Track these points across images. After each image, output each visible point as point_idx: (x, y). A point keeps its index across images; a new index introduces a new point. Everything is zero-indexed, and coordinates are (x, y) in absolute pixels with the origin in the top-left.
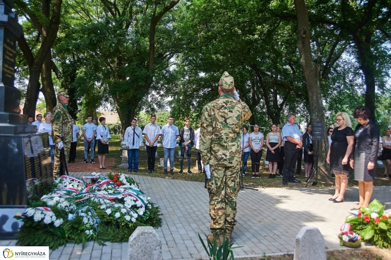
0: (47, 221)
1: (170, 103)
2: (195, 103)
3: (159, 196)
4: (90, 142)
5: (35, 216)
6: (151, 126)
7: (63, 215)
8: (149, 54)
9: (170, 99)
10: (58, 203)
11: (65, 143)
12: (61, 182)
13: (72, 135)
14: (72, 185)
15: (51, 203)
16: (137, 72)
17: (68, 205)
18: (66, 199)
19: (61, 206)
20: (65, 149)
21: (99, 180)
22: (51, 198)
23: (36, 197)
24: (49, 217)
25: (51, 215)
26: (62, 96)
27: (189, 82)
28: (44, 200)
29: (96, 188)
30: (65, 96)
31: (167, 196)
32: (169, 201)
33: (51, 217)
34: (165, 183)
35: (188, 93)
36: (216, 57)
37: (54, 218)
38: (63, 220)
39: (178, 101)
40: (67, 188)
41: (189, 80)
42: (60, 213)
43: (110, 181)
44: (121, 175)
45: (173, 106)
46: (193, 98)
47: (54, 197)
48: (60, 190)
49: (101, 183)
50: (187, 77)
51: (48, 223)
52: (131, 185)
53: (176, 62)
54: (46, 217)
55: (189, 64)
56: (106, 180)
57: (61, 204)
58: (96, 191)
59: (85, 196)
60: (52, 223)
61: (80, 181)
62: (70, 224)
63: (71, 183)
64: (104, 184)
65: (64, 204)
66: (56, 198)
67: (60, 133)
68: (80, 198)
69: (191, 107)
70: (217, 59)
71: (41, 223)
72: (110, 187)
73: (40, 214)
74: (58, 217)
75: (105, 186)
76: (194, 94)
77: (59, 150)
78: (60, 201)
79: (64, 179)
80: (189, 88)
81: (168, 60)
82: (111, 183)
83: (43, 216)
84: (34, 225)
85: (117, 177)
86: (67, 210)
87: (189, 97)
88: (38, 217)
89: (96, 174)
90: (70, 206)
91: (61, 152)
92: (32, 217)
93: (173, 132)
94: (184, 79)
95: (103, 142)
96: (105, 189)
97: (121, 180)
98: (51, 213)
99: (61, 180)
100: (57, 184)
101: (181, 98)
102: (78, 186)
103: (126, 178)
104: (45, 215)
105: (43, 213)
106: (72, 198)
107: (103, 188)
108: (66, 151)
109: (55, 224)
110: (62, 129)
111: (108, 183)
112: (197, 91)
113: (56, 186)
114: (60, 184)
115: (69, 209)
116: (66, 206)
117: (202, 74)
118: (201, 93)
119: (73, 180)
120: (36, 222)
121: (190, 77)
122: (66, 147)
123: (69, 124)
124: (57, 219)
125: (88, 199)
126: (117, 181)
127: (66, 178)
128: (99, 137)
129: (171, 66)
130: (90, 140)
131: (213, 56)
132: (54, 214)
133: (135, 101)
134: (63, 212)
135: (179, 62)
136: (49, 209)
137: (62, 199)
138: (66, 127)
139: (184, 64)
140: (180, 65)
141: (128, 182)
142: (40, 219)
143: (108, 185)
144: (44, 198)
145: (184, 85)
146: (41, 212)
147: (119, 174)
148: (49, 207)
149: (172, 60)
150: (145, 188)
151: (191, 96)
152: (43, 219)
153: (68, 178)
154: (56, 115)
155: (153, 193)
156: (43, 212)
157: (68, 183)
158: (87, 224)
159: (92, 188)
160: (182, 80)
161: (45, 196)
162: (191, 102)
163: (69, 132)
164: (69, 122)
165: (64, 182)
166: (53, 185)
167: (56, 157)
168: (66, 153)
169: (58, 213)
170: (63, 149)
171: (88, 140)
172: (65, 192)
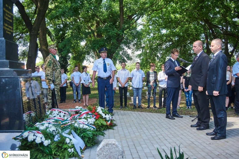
0: (38, 141)
1: (140, 56)
2: (159, 55)
3: (129, 125)
4: (78, 86)
5: (29, 137)
6: (122, 71)
7: (51, 137)
8: (119, 16)
9: (139, 52)
10: (47, 128)
11: (55, 85)
12: (51, 113)
13: (61, 78)
14: (60, 116)
15: (42, 128)
16: (109, 32)
17: (55, 129)
18: (54, 125)
19: (49, 130)
20: (56, 90)
21: (80, 112)
22: (42, 124)
23: (31, 125)
24: (39, 138)
25: (41, 137)
26: (52, 49)
27: (154, 38)
28: (37, 126)
29: (78, 117)
30: (54, 48)
31: (135, 124)
32: (136, 128)
33: (41, 138)
34: (134, 115)
35: (153, 47)
36: (174, 15)
37: (44, 139)
38: (51, 141)
39: (146, 54)
40: (56, 118)
41: (154, 37)
42: (48, 135)
43: (89, 112)
44: (98, 107)
45: (141, 58)
46: (157, 51)
47: (44, 124)
48: (50, 119)
49: (82, 114)
50: (152, 35)
51: (38, 143)
52: (106, 115)
53: (143, 23)
54: (37, 138)
55: (153, 24)
56: (86, 111)
57: (50, 129)
58: (78, 119)
59: (69, 122)
60: (42, 143)
61: (65, 112)
62: (55, 144)
63: (59, 114)
64: (84, 114)
65: (52, 129)
66: (47, 125)
67: (51, 77)
68: (65, 124)
69: (156, 58)
70: (175, 18)
71: (34, 143)
72: (89, 116)
73: (33, 136)
74: (46, 138)
75: (85, 116)
76: (158, 48)
77: (51, 90)
78: (49, 127)
79: (54, 111)
80: (154, 43)
81: (136, 22)
82: (90, 113)
83: (35, 137)
84: (28, 144)
85: (95, 109)
86: (54, 134)
87: (153, 50)
88: (31, 138)
89: (78, 108)
90: (56, 130)
91: (52, 92)
92: (27, 138)
93: (140, 74)
94: (149, 36)
95: (85, 85)
96: (85, 118)
97: (98, 111)
98: (41, 135)
99: (51, 112)
100: (49, 115)
101: (148, 51)
102: (64, 116)
103: (102, 110)
104: (37, 137)
105: (35, 136)
106: (58, 125)
107: (83, 117)
108: (56, 91)
109: (44, 144)
110: (53, 74)
111: (87, 114)
112: (160, 45)
113: (47, 117)
114: (50, 115)
115: (56, 133)
116: (54, 131)
117: (164, 31)
118: (164, 46)
119: (60, 112)
120: (29, 142)
121: (154, 34)
122: (56, 88)
123: (58, 70)
124: (46, 140)
125: (70, 125)
126: (94, 112)
127: (55, 110)
128: (82, 82)
129: (139, 26)
130: (78, 84)
131: (172, 15)
132: (43, 136)
133: (110, 54)
134: (51, 135)
135: (145, 23)
136: (40, 132)
137: (50, 125)
138: (56, 72)
139: (149, 24)
140: (145, 25)
141: (104, 113)
142: (33, 140)
143: (88, 115)
144: (38, 125)
145: (150, 41)
146: (33, 134)
147: (97, 107)
148: (40, 131)
149: (139, 21)
150: (118, 118)
151: (156, 49)
152: (34, 140)
153: (56, 111)
154: (48, 64)
155: (125, 122)
156: (35, 134)
157: (56, 114)
158: (69, 143)
159: (75, 117)
160: (148, 37)
161: (38, 123)
162: (156, 54)
163: (58, 76)
164: (58, 68)
165: (53, 113)
166: (45, 116)
167: (49, 95)
168: (56, 93)
169: (46, 135)
170: (54, 89)
171: (76, 84)
172: (54, 120)
